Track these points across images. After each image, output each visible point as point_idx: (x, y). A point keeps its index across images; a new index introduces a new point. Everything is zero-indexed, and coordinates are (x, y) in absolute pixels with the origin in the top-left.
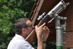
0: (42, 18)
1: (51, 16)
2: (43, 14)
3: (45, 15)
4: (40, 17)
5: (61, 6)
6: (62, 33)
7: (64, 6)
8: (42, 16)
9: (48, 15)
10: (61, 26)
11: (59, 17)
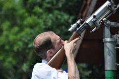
0: (76, 28)
1: (90, 25)
2: (78, 22)
3: (82, 23)
4: (73, 26)
5: (109, 7)
6: (115, 49)
7: (113, 8)
8: (75, 24)
9: (86, 24)
10: (112, 38)
11: (108, 22)
